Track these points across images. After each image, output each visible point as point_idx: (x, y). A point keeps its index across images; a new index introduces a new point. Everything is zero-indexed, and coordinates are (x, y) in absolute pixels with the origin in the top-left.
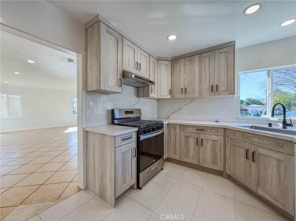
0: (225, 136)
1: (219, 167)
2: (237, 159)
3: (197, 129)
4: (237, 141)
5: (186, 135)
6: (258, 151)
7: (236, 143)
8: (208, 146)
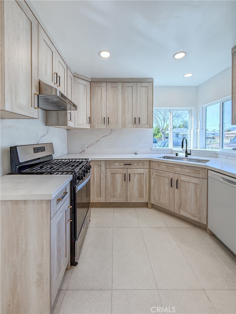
0: (150, 168)
1: (145, 200)
2: (162, 188)
3: (125, 164)
4: (162, 172)
5: (113, 172)
6: (180, 179)
7: (161, 174)
8: (135, 180)
